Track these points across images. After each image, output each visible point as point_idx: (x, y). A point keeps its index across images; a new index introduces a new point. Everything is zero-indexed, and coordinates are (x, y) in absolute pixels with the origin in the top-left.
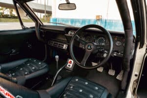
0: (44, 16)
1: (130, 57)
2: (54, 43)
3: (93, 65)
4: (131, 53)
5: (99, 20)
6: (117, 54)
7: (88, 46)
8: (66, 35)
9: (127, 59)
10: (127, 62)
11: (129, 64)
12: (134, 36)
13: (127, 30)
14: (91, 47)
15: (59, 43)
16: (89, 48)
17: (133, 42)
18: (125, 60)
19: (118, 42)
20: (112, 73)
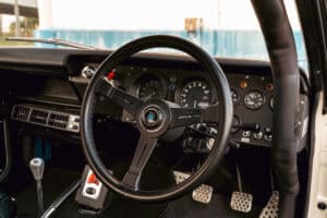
0: (13, 25)
1: (297, 146)
2: (35, 113)
3: (178, 180)
4: (297, 130)
5: (194, 32)
6: (250, 137)
7: (147, 115)
8: (74, 79)
9: (286, 152)
10: (287, 162)
11: (295, 168)
12: (302, 73)
13: (278, 52)
14: (156, 118)
15: (50, 112)
16: (151, 121)
17: (302, 92)
18: (279, 156)
19: (252, 95)
20: (241, 202)
